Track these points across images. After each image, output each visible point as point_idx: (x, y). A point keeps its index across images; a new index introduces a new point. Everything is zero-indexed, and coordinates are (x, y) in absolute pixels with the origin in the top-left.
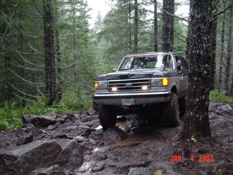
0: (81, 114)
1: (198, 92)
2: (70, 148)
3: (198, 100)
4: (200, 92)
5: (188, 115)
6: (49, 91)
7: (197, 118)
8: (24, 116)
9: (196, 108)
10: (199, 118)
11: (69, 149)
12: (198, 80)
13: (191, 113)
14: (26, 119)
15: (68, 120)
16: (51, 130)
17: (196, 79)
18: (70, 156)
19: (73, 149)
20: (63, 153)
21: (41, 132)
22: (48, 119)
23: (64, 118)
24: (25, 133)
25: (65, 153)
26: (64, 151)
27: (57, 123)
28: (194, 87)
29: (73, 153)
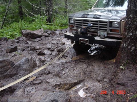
0: (62, 31)
1: (132, 27)
2: (22, 63)
3: (131, 34)
4: (134, 27)
5: (122, 45)
6: (48, 13)
7: (129, 49)
8: (23, 31)
9: (129, 41)
10: (131, 49)
11: (20, 65)
12: (133, 17)
13: (125, 45)
14: (23, 33)
15: (50, 35)
16: (36, 42)
17: (132, 16)
18: (20, 70)
19: (24, 64)
20: (14, 67)
21: (27, 43)
22: (37, 34)
23: (48, 34)
24: (16, 44)
25: (16, 67)
26: (16, 66)
27: (42, 37)
28: (130, 22)
29: (24, 67)
